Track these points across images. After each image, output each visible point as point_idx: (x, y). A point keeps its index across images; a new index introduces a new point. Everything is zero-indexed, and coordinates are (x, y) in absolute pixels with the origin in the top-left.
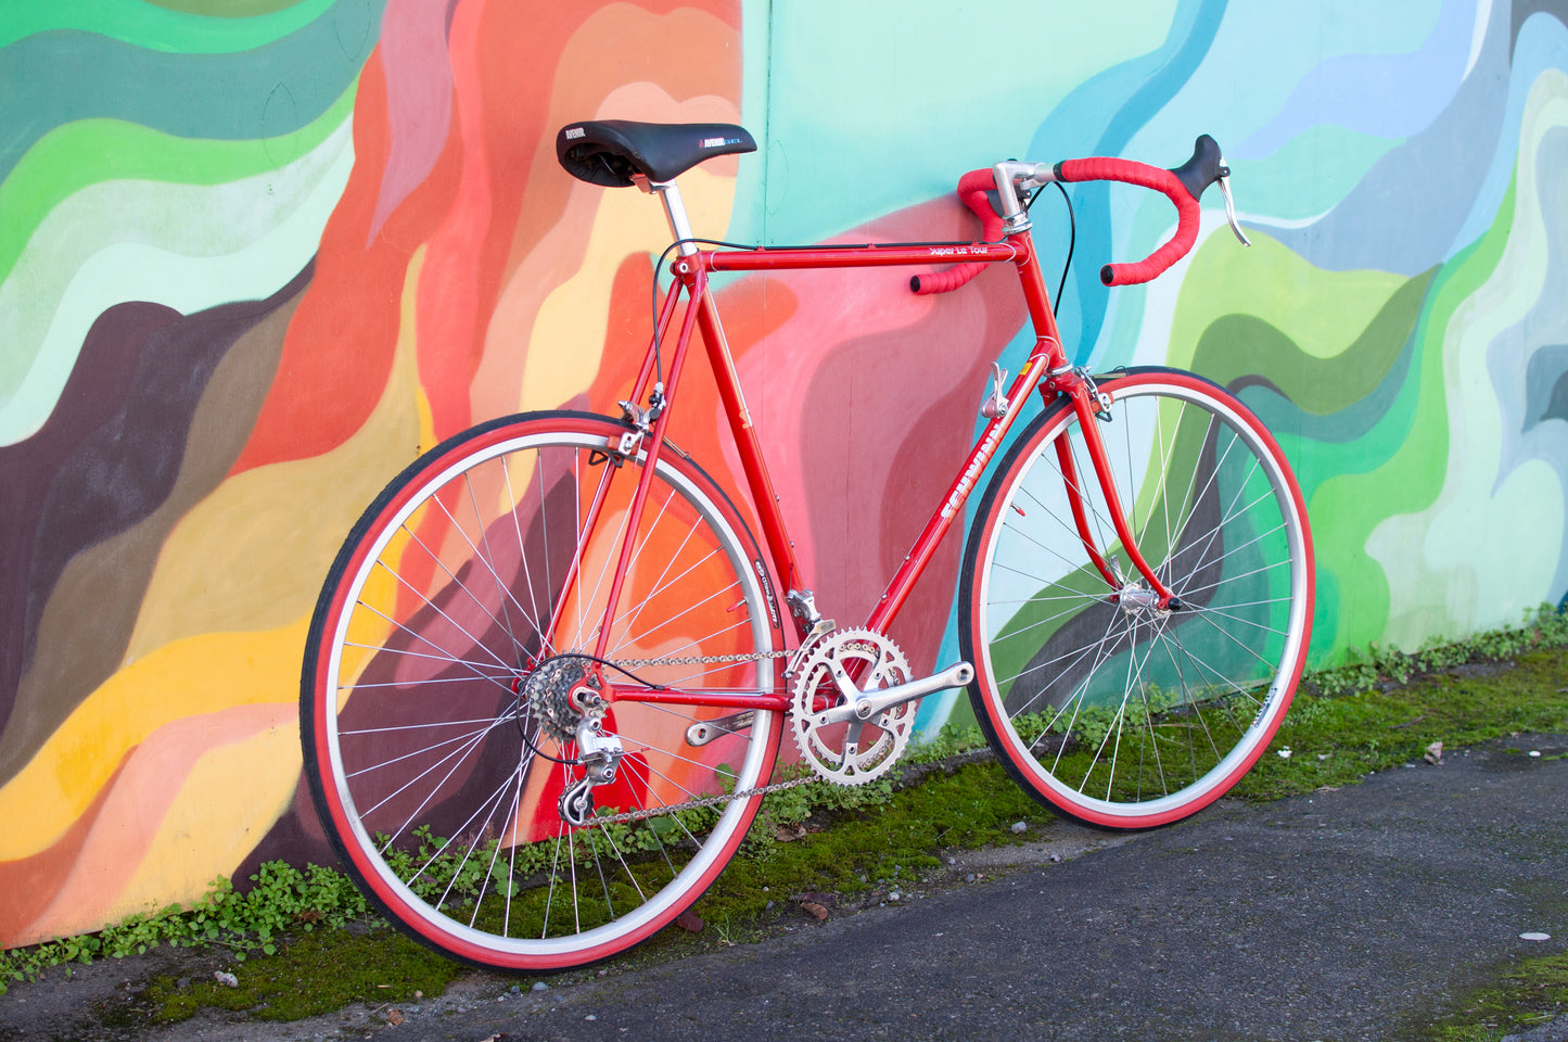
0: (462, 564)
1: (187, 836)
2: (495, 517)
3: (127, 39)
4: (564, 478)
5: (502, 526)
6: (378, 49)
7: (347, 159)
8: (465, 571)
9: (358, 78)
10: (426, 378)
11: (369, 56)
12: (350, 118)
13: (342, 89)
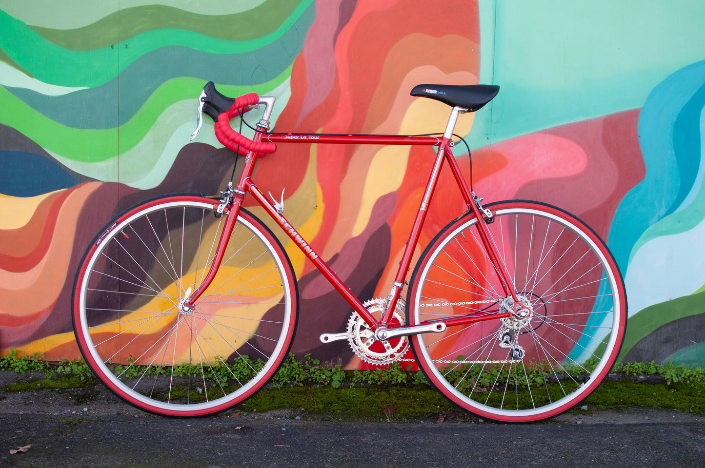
0: (334, 254)
1: (210, 338)
2: (350, 237)
3: (196, 49)
4: (383, 225)
5: (352, 241)
6: (302, 52)
7: (288, 94)
8: (336, 257)
9: (293, 63)
10: (320, 180)
11: (298, 55)
12: (289, 79)
13: (286, 66)
